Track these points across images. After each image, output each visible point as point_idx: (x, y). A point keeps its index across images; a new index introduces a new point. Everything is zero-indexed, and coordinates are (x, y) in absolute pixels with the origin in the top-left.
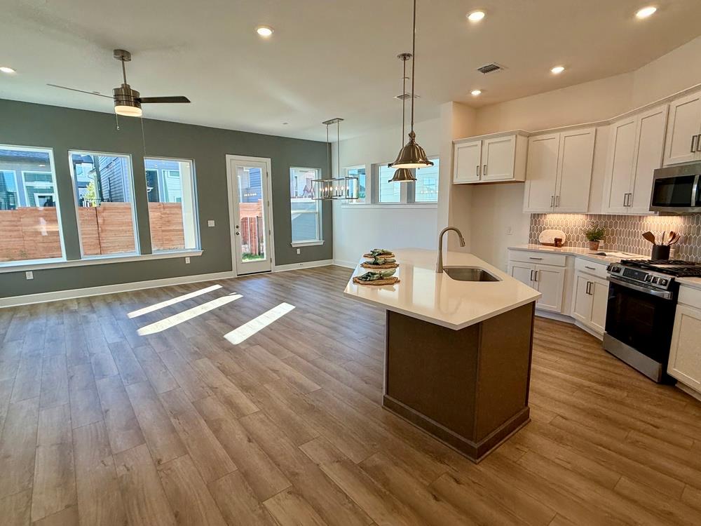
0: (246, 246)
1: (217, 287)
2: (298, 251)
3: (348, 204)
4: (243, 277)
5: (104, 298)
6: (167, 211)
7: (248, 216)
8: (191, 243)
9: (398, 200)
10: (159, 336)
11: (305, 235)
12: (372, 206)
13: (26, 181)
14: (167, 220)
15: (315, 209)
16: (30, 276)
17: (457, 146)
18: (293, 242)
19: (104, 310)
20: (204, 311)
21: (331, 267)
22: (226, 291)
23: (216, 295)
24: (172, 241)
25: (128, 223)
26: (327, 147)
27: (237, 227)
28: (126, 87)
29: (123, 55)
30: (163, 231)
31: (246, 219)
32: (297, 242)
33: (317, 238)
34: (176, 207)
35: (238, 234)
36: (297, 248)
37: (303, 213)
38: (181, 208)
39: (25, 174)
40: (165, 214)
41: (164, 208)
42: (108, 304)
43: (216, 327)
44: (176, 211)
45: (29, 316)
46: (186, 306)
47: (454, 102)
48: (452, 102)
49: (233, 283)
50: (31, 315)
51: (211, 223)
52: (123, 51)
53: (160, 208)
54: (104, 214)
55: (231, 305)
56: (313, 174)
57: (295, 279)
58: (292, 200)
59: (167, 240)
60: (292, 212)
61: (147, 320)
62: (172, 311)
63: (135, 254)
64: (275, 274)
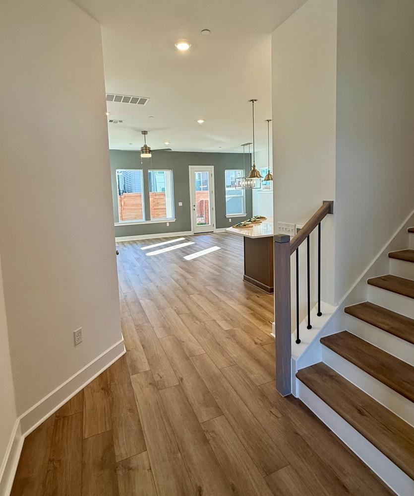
0: (203, 218)
1: (183, 239)
2: (230, 220)
4: (196, 234)
5: (129, 242)
6: (157, 197)
7: (204, 200)
8: (169, 215)
10: (155, 256)
11: (234, 210)
14: (157, 202)
15: (241, 194)
18: (227, 215)
19: (130, 246)
20: (175, 248)
22: (187, 240)
23: (182, 242)
24: (159, 215)
25: (139, 204)
27: (194, 206)
28: (145, 146)
29: (145, 133)
30: (155, 209)
31: (203, 201)
32: (229, 214)
33: (243, 212)
34: (162, 195)
35: (194, 210)
36: (230, 218)
37: (233, 197)
38: (165, 195)
40: (155, 199)
41: (155, 195)
42: (131, 244)
43: (180, 254)
44: (162, 197)
46: (167, 246)
49: (191, 237)
51: (180, 204)
52: (145, 131)
54: (125, 200)
55: (189, 247)
56: (240, 173)
57: (226, 236)
58: (226, 189)
59: (157, 214)
60: (226, 196)
61: (149, 250)
62: (160, 248)
63: (142, 221)
64: (215, 233)
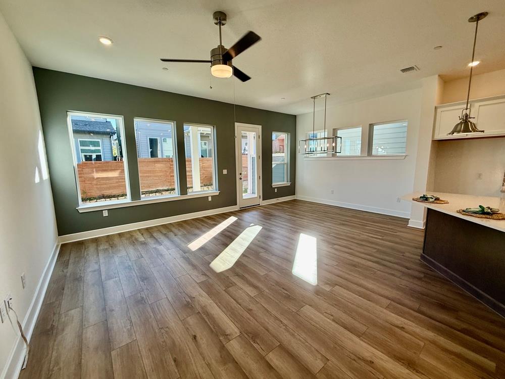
1: (234, 218)
2: (276, 190)
3: (308, 157)
4: (243, 209)
9: (358, 153)
11: (279, 180)
12: (333, 158)
13: (81, 146)
15: (285, 160)
16: (105, 214)
17: (439, 110)
18: (273, 184)
21: (295, 200)
26: (294, 117)
27: (241, 174)
32: (275, 184)
33: (286, 181)
35: (241, 178)
36: (275, 188)
37: (278, 164)
39: (80, 141)
45: (110, 248)
47: (439, 76)
48: (437, 76)
49: (242, 215)
50: (112, 247)
51: (225, 172)
53: (169, 162)
56: (284, 136)
58: (274, 155)
60: (273, 162)
63: (175, 195)
64: (262, 206)
